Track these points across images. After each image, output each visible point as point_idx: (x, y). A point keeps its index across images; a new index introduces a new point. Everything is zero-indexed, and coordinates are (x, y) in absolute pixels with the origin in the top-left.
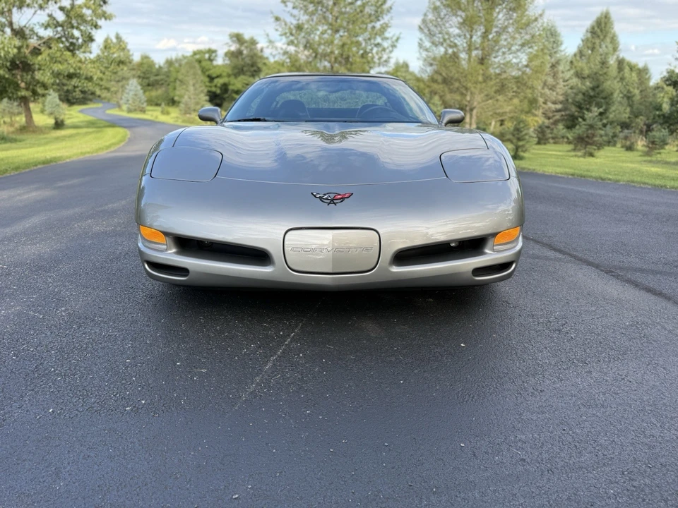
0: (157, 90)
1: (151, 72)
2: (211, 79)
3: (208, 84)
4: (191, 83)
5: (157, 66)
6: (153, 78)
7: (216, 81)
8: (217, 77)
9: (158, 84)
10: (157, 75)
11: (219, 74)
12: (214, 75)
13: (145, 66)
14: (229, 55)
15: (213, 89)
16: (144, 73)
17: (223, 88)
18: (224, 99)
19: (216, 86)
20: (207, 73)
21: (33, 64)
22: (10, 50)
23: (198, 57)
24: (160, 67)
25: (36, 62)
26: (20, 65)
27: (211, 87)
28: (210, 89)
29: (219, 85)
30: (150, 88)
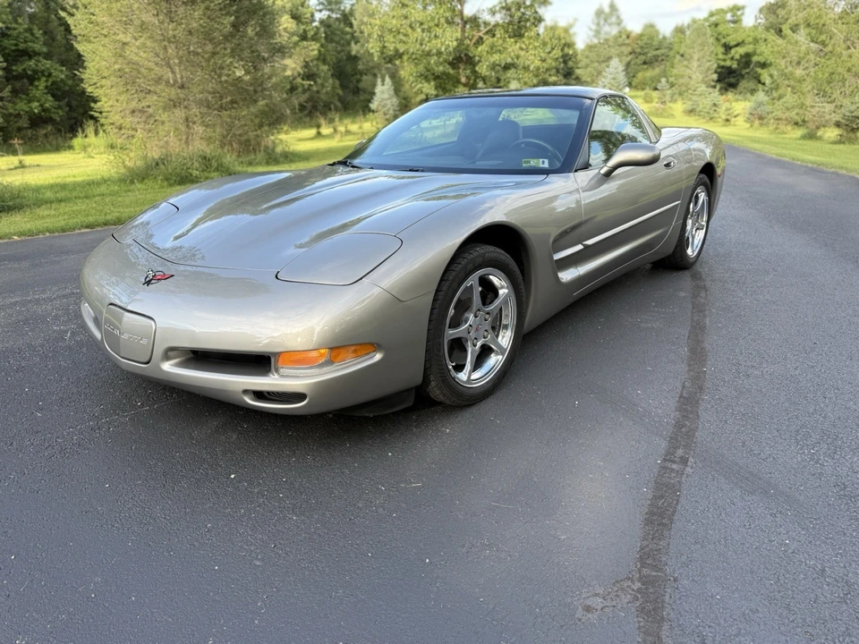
0: (653, 68)
1: (652, 45)
2: (727, 48)
3: (721, 56)
4: (696, 57)
5: (661, 37)
6: (652, 53)
7: (733, 51)
8: (737, 45)
9: (657, 61)
10: (657, 49)
11: (740, 40)
12: (732, 44)
13: (645, 38)
14: (765, 11)
15: (728, 63)
16: (642, 47)
17: (743, 60)
18: (743, 76)
19: (732, 59)
20: (723, 41)
21: (474, 56)
22: (450, 43)
23: (714, 19)
24: (664, 38)
25: (477, 54)
26: (464, 58)
27: (725, 60)
28: (722, 63)
29: (737, 57)
30: (645, 66)
